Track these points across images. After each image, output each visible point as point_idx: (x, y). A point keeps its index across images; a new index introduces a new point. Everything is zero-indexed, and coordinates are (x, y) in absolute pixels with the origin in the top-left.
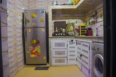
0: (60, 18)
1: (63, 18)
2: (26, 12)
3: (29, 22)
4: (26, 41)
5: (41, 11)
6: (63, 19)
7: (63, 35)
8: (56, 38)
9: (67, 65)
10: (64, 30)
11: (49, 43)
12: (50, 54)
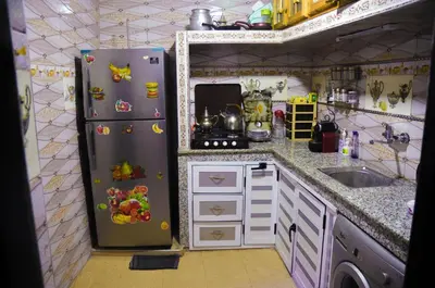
0: (219, 70)
1: (231, 70)
2: (90, 60)
3: (101, 97)
4: (95, 168)
5: (146, 58)
6: (231, 74)
7: (230, 146)
8: (204, 154)
9: (243, 247)
10: (233, 119)
11: (180, 175)
12: (181, 212)
